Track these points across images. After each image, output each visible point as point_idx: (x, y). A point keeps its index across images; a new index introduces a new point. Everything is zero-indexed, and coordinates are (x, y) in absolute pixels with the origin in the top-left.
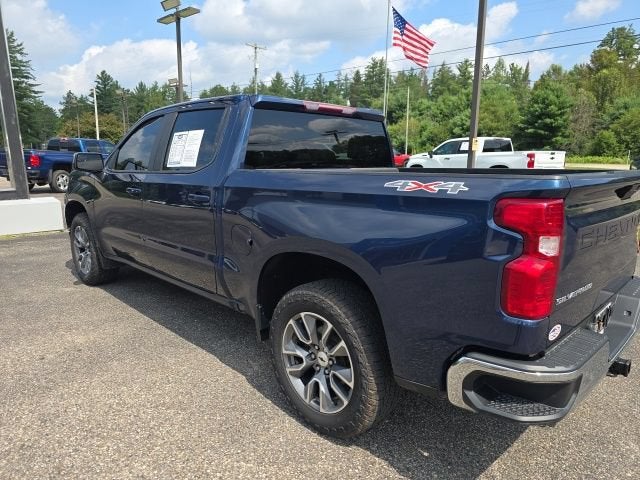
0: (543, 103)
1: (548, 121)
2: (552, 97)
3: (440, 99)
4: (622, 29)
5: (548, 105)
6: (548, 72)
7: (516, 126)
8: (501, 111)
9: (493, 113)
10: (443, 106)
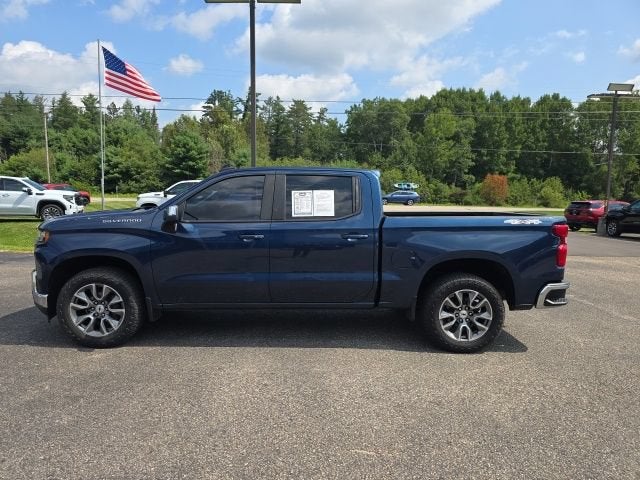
0: (184, 146)
1: (191, 163)
2: (192, 144)
3: (70, 131)
4: (221, 92)
5: (188, 151)
6: (180, 120)
7: (163, 166)
8: (147, 151)
9: (138, 152)
10: (74, 139)
